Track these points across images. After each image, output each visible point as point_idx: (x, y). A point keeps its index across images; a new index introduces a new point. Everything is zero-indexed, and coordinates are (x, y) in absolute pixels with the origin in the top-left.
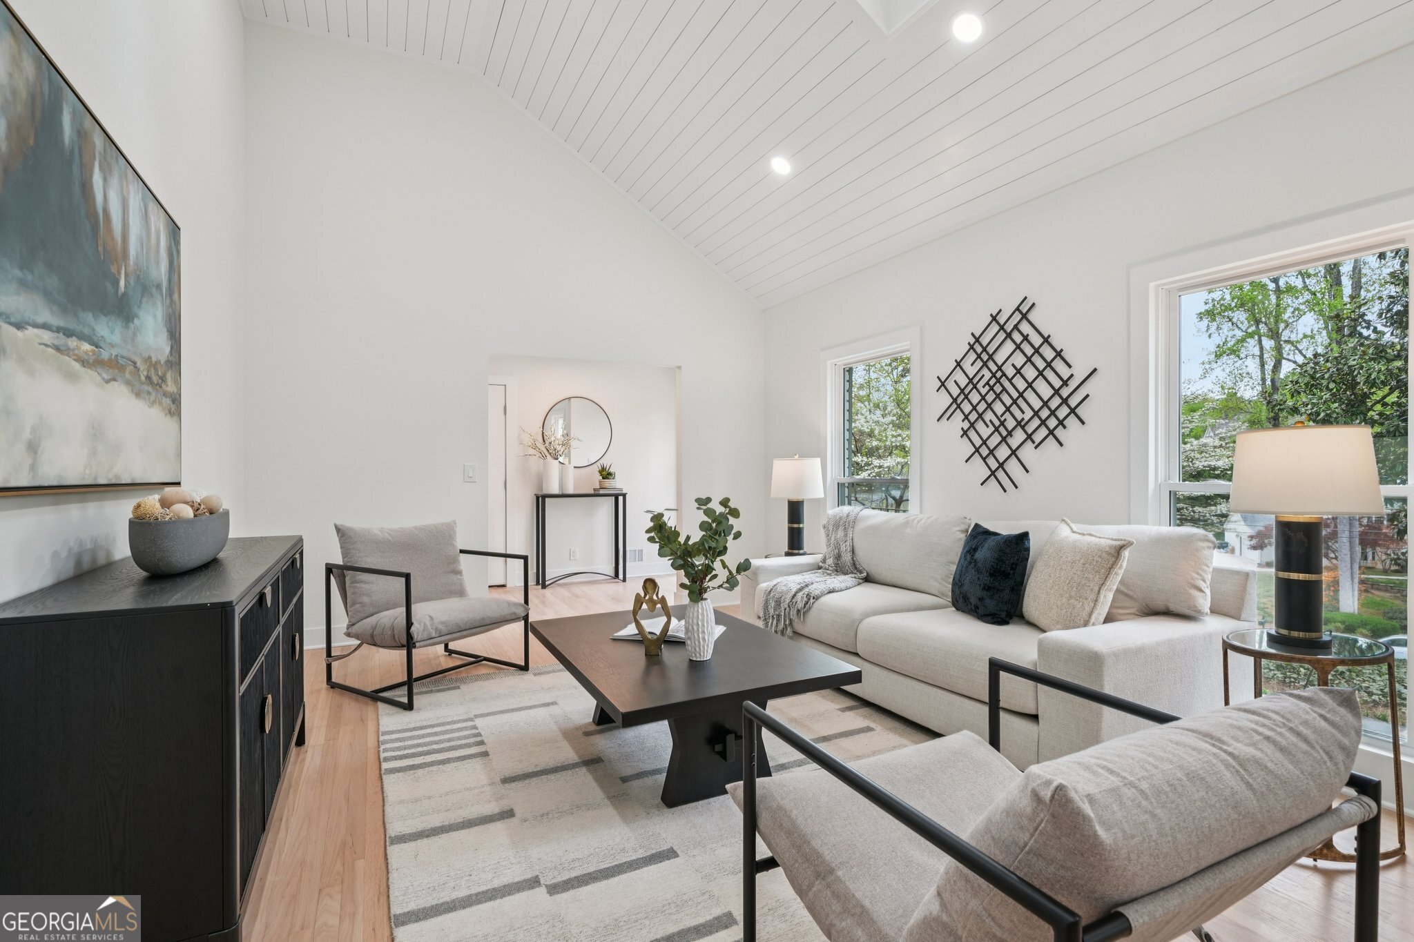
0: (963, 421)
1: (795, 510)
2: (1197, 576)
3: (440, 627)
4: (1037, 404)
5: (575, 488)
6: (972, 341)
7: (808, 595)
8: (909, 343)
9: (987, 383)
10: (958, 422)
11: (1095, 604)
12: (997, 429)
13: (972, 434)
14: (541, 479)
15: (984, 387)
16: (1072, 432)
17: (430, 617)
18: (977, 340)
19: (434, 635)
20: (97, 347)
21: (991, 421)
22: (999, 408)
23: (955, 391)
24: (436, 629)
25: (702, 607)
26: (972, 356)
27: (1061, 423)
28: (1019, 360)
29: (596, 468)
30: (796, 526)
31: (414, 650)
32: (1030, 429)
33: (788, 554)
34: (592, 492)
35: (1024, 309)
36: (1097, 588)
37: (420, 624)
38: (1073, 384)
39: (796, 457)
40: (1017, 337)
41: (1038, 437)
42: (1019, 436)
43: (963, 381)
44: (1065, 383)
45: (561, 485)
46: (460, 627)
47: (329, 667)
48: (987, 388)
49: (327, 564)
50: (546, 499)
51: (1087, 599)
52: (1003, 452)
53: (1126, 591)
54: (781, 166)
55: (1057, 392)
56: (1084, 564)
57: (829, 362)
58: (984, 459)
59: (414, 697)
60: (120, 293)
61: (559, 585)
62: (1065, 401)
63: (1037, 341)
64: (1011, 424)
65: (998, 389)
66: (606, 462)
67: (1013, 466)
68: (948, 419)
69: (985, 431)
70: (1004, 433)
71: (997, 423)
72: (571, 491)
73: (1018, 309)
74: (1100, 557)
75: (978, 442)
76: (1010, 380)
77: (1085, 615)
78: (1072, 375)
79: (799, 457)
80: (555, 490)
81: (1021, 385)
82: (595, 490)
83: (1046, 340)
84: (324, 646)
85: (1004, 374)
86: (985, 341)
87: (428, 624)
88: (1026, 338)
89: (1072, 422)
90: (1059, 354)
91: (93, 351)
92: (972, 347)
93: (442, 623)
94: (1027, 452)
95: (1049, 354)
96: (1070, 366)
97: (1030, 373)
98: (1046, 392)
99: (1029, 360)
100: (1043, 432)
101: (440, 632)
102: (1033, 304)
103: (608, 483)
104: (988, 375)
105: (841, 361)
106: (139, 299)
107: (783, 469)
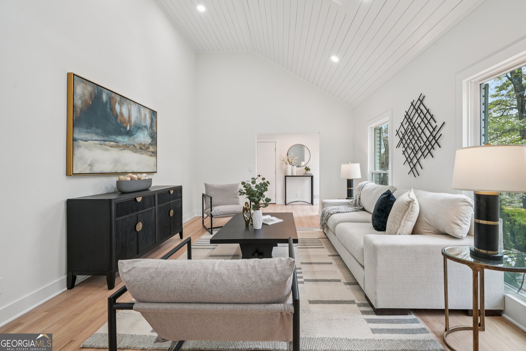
0: (403, 148)
1: (350, 183)
2: (456, 218)
3: (221, 212)
4: (425, 139)
5: (296, 174)
6: (406, 114)
7: (329, 213)
8: (388, 117)
9: (410, 132)
10: (401, 149)
11: (400, 226)
12: (413, 151)
13: (406, 152)
14: (286, 171)
15: (409, 133)
16: (437, 151)
17: (218, 209)
18: (407, 114)
19: (218, 214)
20: (117, 143)
21: (411, 147)
22: (414, 142)
23: (401, 136)
24: (219, 213)
25: (256, 212)
26: (406, 120)
27: (433, 147)
28: (419, 120)
29: (304, 167)
30: (350, 188)
31: (213, 218)
32: (423, 150)
33: (347, 199)
34: (303, 175)
35: (421, 99)
36: (400, 219)
37: (214, 211)
38: (437, 129)
39: (350, 163)
40: (419, 111)
41: (425, 154)
42: (420, 153)
43: (403, 131)
44: (434, 129)
45: (292, 173)
46: (227, 213)
47: (203, 221)
48: (410, 133)
49: (203, 194)
50: (287, 177)
51: (396, 223)
52: (415, 161)
53: (428, 222)
54: (335, 59)
55: (431, 133)
56: (397, 208)
57: (369, 127)
58: (409, 163)
59: (213, 231)
60: (127, 130)
61: (291, 205)
62: (434, 137)
63: (425, 111)
64: (417, 148)
65: (413, 133)
66: (307, 166)
67: (418, 166)
68: (399, 147)
69: (409, 151)
70: (415, 152)
71: (413, 148)
72: (295, 175)
73: (419, 99)
74: (402, 206)
75: (407, 156)
76: (417, 130)
77: (395, 229)
78: (436, 126)
79: (351, 163)
80: (290, 174)
81: (420, 131)
82: (304, 174)
83: (428, 111)
84: (202, 216)
85: (415, 127)
86: (409, 113)
87: (217, 211)
88: (421, 111)
89: (436, 146)
90: (432, 117)
91: (116, 144)
92: (406, 117)
93: (221, 211)
94: (422, 161)
95: (429, 117)
96: (435, 122)
97: (423, 126)
98: (428, 134)
99: (422, 121)
100: (427, 151)
101: (221, 214)
102: (424, 96)
103: (309, 172)
104: (410, 128)
105: (373, 126)
106: (137, 130)
107: (344, 167)
